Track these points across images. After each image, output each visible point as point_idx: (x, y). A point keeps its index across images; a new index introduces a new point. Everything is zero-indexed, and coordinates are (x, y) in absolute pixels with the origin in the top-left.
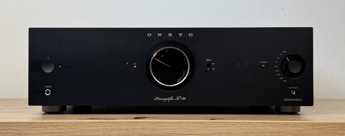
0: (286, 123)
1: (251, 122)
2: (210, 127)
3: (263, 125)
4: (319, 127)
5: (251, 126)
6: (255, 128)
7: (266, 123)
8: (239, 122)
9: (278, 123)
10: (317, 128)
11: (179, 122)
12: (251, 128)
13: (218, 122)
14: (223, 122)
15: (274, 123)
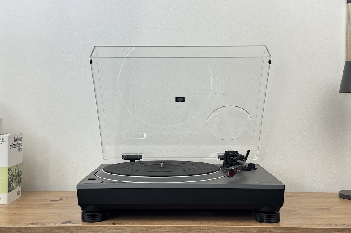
0: (160, 227)
1: (137, 227)
2: (110, 230)
3: (145, 228)
4: (181, 229)
5: (137, 229)
6: (139, 230)
7: (147, 227)
8: (130, 227)
9: (155, 227)
10: (179, 230)
11: (90, 227)
12: (137, 230)
13: (116, 227)
14: (119, 227)
15: (152, 227)
